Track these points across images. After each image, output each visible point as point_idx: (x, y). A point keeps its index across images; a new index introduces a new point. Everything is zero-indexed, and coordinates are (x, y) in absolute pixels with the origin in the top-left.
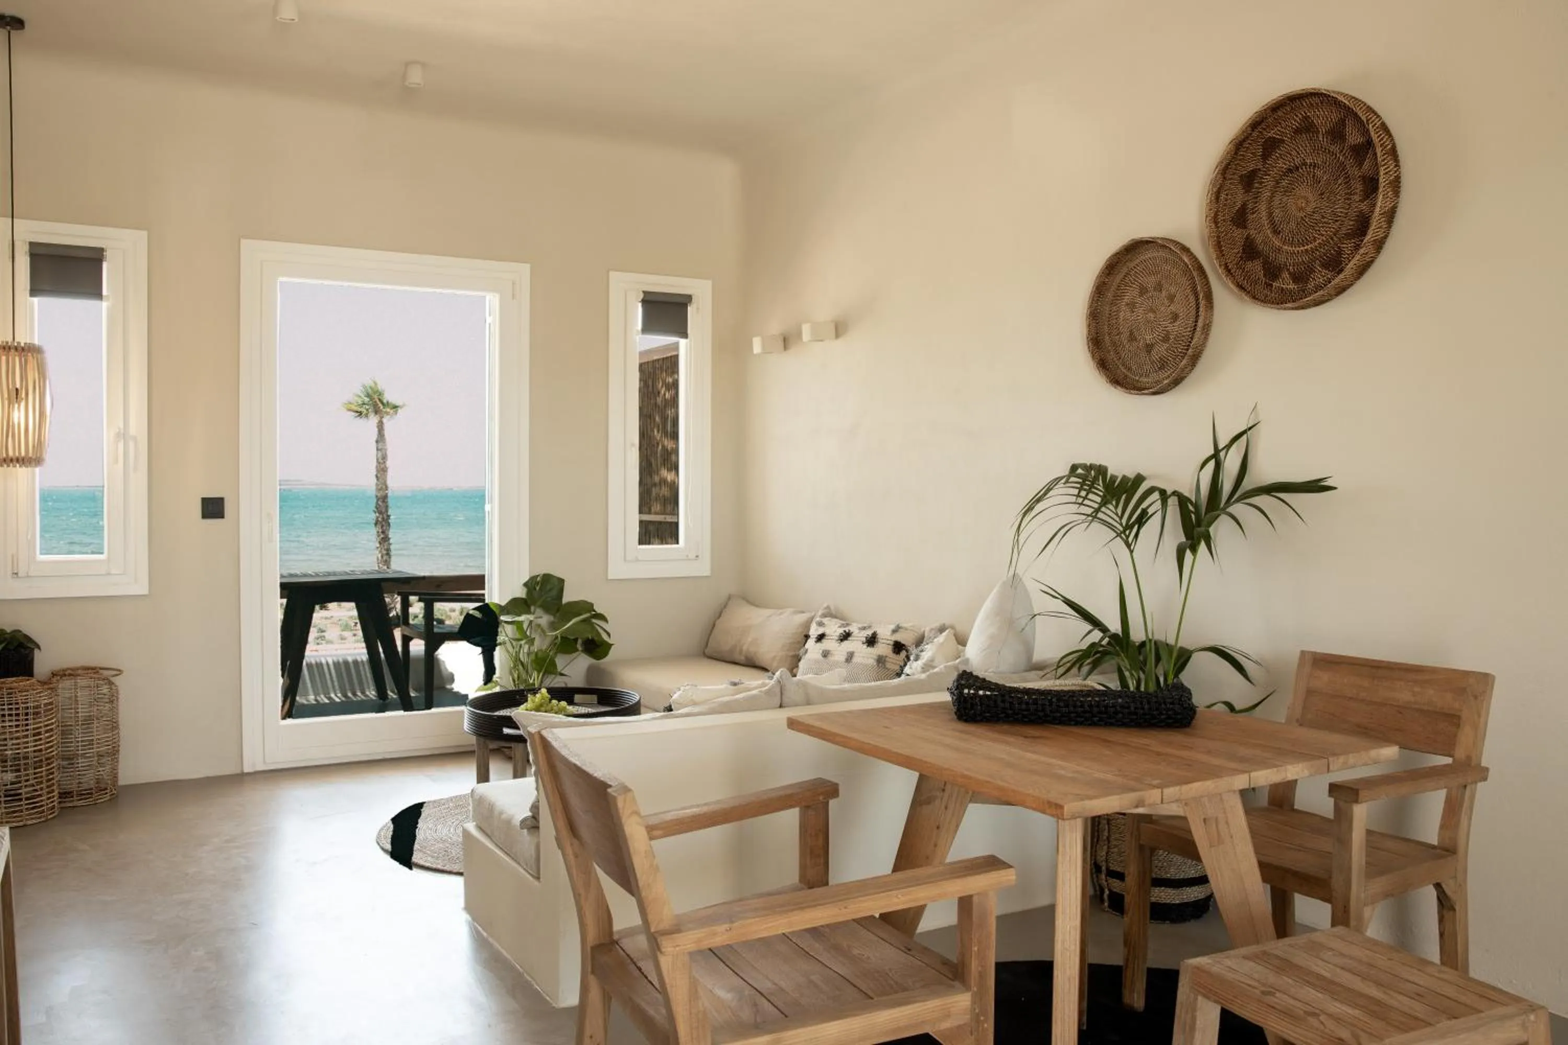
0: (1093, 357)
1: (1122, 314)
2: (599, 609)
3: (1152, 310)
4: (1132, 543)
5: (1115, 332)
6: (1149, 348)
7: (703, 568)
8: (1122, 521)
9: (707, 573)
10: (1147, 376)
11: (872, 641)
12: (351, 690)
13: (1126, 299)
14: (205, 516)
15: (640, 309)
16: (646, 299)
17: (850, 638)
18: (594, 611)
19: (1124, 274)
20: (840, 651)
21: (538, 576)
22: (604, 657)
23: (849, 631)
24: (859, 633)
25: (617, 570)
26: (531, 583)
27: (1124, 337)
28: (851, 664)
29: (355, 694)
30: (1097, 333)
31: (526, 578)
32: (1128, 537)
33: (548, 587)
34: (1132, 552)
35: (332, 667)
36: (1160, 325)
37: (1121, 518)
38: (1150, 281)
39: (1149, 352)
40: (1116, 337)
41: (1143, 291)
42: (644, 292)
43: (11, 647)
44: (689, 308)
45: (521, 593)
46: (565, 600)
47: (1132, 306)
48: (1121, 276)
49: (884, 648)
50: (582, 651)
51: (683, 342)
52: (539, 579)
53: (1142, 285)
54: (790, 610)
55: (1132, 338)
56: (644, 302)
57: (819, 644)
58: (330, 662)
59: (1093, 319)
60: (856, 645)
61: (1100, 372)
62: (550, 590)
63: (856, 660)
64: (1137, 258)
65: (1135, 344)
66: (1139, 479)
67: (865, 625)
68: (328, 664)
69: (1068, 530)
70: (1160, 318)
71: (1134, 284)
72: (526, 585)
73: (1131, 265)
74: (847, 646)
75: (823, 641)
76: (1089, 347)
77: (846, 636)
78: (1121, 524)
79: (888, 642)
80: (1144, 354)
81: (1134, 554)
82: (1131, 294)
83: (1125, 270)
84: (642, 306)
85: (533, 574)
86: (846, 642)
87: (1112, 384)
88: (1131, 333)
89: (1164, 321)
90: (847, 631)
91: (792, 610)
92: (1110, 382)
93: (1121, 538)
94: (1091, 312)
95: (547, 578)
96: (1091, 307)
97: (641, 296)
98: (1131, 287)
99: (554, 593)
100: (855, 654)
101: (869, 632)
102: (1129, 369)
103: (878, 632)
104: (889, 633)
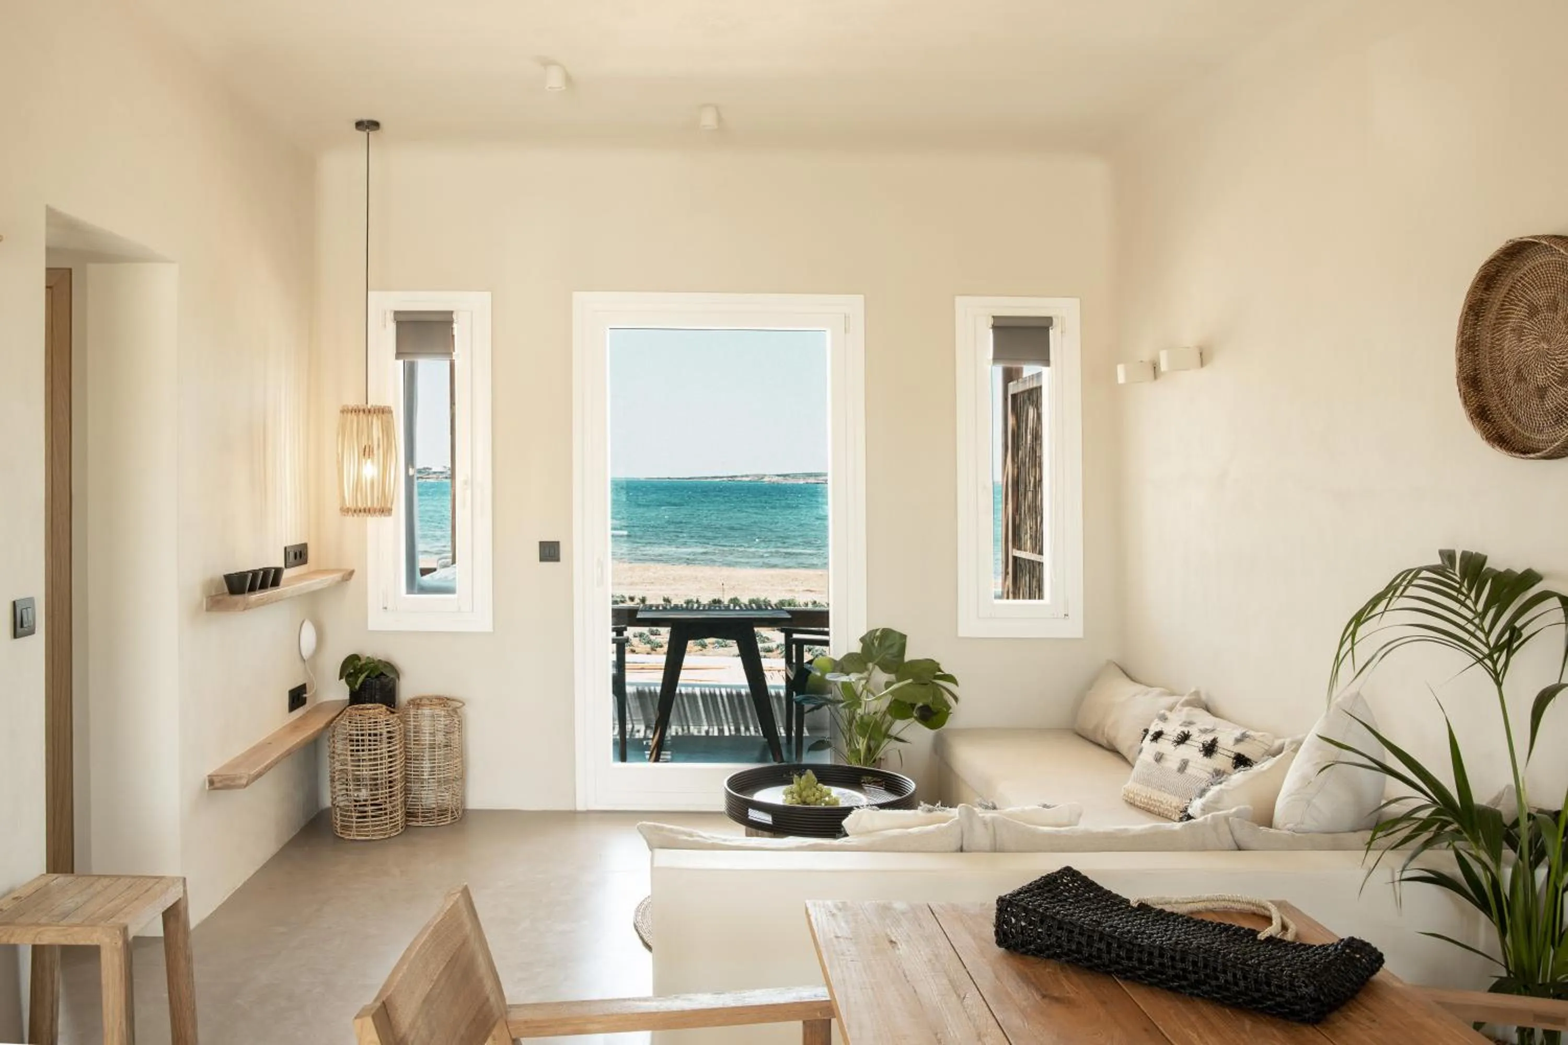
0: (1465, 403)
1: (1506, 344)
2: (946, 669)
3: (1544, 338)
4: (1500, 672)
5: (1498, 368)
6: (1542, 392)
7: (1074, 629)
8: (1490, 639)
9: (1080, 634)
10: (1541, 431)
11: (1210, 749)
12: (744, 723)
13: (1513, 322)
14: (542, 559)
15: (990, 334)
16: (995, 325)
17: (1188, 742)
18: (940, 670)
19: (1507, 288)
20: (1175, 755)
21: (877, 630)
22: (942, 725)
23: (1188, 732)
24: (1199, 736)
25: (969, 626)
26: (870, 637)
27: (1510, 377)
28: (1183, 775)
29: (747, 729)
30: (1476, 370)
31: (863, 632)
32: (1495, 663)
33: (887, 643)
34: (1499, 684)
35: (726, 700)
36: (1555, 360)
37: (1488, 635)
38: (1541, 297)
39: (1542, 397)
40: (1500, 375)
41: (1533, 311)
42: (993, 317)
43: (373, 675)
44: (1050, 331)
45: (857, 648)
46: (908, 657)
47: (1519, 332)
48: (1504, 290)
49: (1222, 760)
50: (916, 718)
51: (1045, 370)
52: (878, 633)
53: (1532, 303)
54: (1157, 690)
55: (1520, 377)
56: (994, 327)
57: (1154, 744)
58: (724, 693)
59: (1469, 350)
60: (1191, 751)
61: (1474, 426)
62: (891, 646)
63: (1189, 770)
64: (1525, 265)
65: (1523, 385)
66: (1530, 578)
67: (1208, 727)
68: (721, 695)
69: (1391, 650)
70: (1555, 350)
71: (1521, 301)
72: (862, 640)
73: (1519, 274)
74: (1184, 751)
75: (1160, 740)
76: (1460, 390)
77: (1184, 738)
78: (1487, 645)
79: (1229, 754)
80: (1535, 401)
81: (1503, 687)
82: (1518, 314)
83: (1509, 282)
84: (993, 332)
85: (871, 629)
86: (1182, 746)
87: (1489, 442)
88: (1519, 371)
89: (1560, 354)
90: (1186, 733)
91: (1162, 689)
92: (1487, 438)
93: (1486, 666)
94: (1463, 342)
95: (887, 633)
96: (1462, 333)
97: (991, 322)
98: (1516, 305)
99: (895, 650)
100: (1190, 764)
101: (1209, 738)
102: (1518, 421)
103: (1218, 740)
104: (1231, 742)
